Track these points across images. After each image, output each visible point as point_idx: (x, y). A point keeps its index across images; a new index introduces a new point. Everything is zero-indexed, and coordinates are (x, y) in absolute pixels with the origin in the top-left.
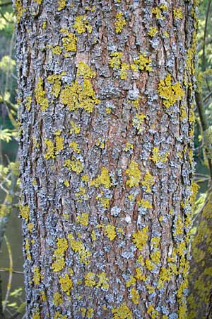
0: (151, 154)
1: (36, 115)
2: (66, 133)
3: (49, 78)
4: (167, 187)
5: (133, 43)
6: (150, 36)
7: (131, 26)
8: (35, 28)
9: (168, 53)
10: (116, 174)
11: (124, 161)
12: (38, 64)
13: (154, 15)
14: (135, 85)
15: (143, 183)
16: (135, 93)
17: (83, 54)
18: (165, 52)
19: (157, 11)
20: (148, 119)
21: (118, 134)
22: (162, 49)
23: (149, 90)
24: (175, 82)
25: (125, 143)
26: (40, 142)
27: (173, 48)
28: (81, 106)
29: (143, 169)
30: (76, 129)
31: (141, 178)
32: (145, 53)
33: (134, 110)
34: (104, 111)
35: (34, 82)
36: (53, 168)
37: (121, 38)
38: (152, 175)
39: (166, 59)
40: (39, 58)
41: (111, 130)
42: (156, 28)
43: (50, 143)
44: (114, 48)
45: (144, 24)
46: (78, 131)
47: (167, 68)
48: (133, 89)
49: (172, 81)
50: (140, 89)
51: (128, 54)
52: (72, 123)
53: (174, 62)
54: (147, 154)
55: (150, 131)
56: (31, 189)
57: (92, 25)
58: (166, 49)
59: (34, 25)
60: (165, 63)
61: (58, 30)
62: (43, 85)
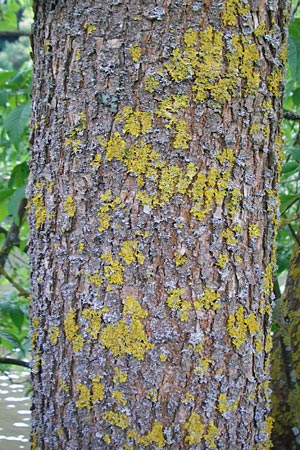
0: (217, 403)
1: (65, 351)
2: (108, 381)
3: (85, 311)
4: (235, 437)
5: (197, 277)
6: (218, 267)
7: (195, 255)
8: (64, 244)
9: (241, 282)
10: (173, 430)
11: (182, 414)
12: (69, 291)
13: (225, 239)
14: (198, 325)
15: (206, 437)
16: (198, 336)
17: (132, 288)
18: (237, 281)
19: (229, 234)
20: (214, 364)
21: (176, 384)
22: (233, 279)
23: (216, 330)
24: (248, 313)
25: (184, 393)
26: (70, 384)
27: (247, 273)
28: (128, 351)
29: (205, 420)
30: (121, 376)
31: (203, 431)
32: (212, 287)
33: (197, 355)
34: (158, 358)
35: (62, 310)
36: (87, 418)
37: (181, 271)
38: (217, 426)
39: (238, 289)
40: (71, 284)
41: (166, 379)
42: (226, 255)
43: (84, 389)
44: (172, 284)
45: (211, 253)
46: (124, 380)
47: (238, 301)
48: (195, 331)
49: (244, 313)
50: (204, 330)
51: (191, 289)
52: (116, 369)
53: (247, 291)
54: (212, 404)
55: (216, 377)
56: (55, 439)
57: (145, 254)
58: (239, 278)
59: (64, 239)
60: (237, 293)
61: (98, 255)
62: (76, 319)
